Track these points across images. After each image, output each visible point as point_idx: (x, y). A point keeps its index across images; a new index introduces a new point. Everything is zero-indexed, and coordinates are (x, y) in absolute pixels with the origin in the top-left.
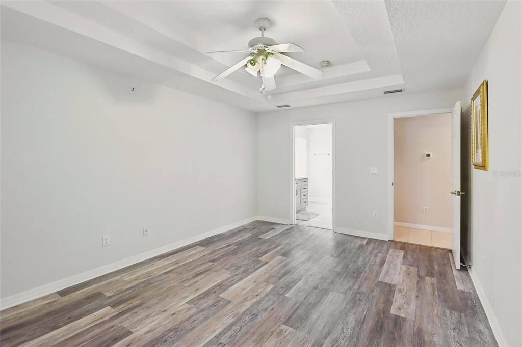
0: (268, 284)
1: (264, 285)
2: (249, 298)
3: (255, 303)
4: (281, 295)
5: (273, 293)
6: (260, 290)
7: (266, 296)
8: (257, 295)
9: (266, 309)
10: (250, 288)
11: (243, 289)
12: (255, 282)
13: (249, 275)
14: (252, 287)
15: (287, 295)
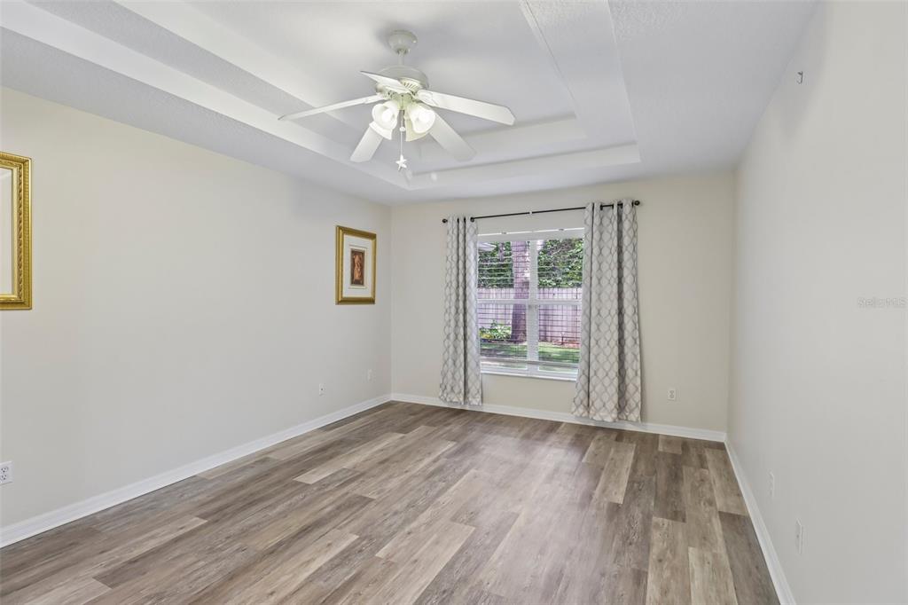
0: (388, 557)
1: (397, 556)
2: (423, 528)
3: (412, 522)
4: (365, 538)
5: (381, 539)
6: (405, 543)
7: (394, 533)
8: (409, 533)
9: (396, 513)
10: (425, 546)
11: (437, 542)
12: (416, 561)
13: (435, 583)
14: (422, 550)
15: (356, 537)
